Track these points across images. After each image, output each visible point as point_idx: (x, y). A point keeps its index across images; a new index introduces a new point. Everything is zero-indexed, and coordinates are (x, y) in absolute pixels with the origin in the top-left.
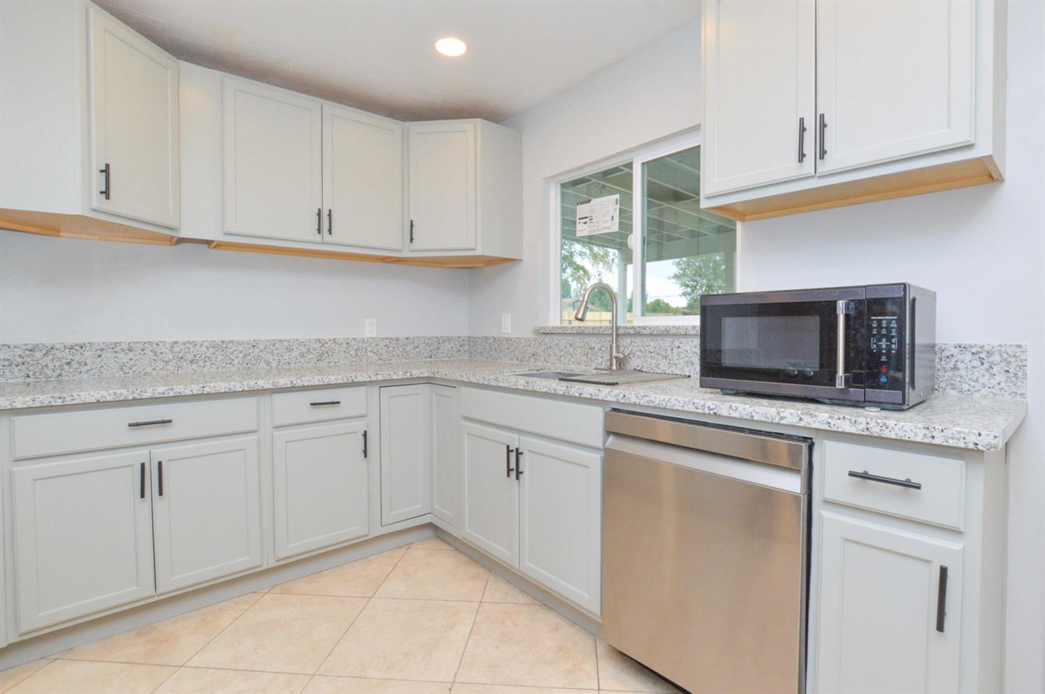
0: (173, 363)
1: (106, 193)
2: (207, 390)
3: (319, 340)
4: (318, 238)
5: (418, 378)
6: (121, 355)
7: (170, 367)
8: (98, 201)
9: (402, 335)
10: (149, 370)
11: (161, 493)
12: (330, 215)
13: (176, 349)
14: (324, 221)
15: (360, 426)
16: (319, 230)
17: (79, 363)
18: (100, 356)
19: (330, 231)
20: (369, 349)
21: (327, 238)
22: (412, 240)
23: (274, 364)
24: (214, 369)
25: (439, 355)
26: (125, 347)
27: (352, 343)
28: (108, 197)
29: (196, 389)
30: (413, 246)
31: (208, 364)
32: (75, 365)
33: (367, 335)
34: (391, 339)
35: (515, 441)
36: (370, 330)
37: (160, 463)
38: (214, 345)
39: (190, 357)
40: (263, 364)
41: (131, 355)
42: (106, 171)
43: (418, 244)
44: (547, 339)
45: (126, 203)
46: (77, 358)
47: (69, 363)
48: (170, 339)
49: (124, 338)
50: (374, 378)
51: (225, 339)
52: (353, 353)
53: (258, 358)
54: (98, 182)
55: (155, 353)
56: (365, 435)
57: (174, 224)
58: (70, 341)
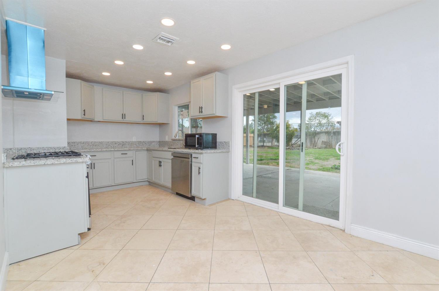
0: (92, 146)
1: (84, 115)
2: (102, 150)
3: (122, 142)
4: (122, 120)
5: (144, 149)
6: (82, 144)
7: (91, 147)
8: (83, 116)
9: (142, 140)
10: (87, 147)
11: (94, 169)
12: (125, 115)
13: (92, 143)
14: (123, 116)
15: (131, 159)
16: (123, 118)
17: (74, 146)
18: (78, 144)
19: (125, 118)
20: (134, 144)
21: (124, 120)
22: (143, 119)
23: (113, 147)
24: (100, 148)
25: (151, 145)
26: (82, 143)
27: (130, 142)
28: (85, 115)
29: (100, 150)
30: (144, 121)
31: (99, 146)
32: (73, 146)
33: (134, 141)
34: (139, 141)
35: (161, 160)
36: (134, 139)
37: (94, 163)
38: (100, 142)
39: (95, 145)
40: (110, 147)
41: (84, 144)
42: (84, 111)
43: (144, 120)
44: (174, 141)
45: (87, 116)
46: (74, 145)
47: (72, 146)
48: (91, 141)
49: (83, 141)
50: (134, 149)
51: (102, 141)
52: (130, 144)
53: (109, 145)
54: (83, 113)
55: (88, 144)
56: (132, 161)
57: (94, 119)
58: (73, 141)
